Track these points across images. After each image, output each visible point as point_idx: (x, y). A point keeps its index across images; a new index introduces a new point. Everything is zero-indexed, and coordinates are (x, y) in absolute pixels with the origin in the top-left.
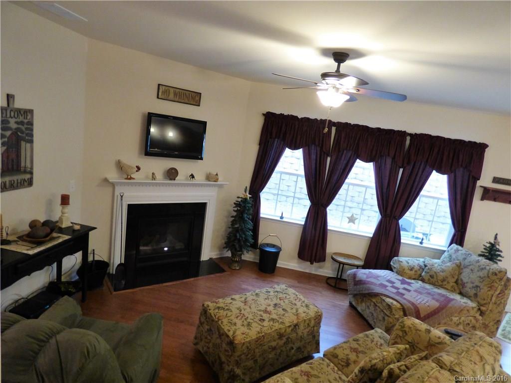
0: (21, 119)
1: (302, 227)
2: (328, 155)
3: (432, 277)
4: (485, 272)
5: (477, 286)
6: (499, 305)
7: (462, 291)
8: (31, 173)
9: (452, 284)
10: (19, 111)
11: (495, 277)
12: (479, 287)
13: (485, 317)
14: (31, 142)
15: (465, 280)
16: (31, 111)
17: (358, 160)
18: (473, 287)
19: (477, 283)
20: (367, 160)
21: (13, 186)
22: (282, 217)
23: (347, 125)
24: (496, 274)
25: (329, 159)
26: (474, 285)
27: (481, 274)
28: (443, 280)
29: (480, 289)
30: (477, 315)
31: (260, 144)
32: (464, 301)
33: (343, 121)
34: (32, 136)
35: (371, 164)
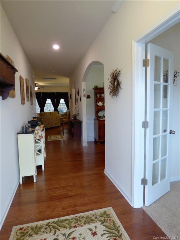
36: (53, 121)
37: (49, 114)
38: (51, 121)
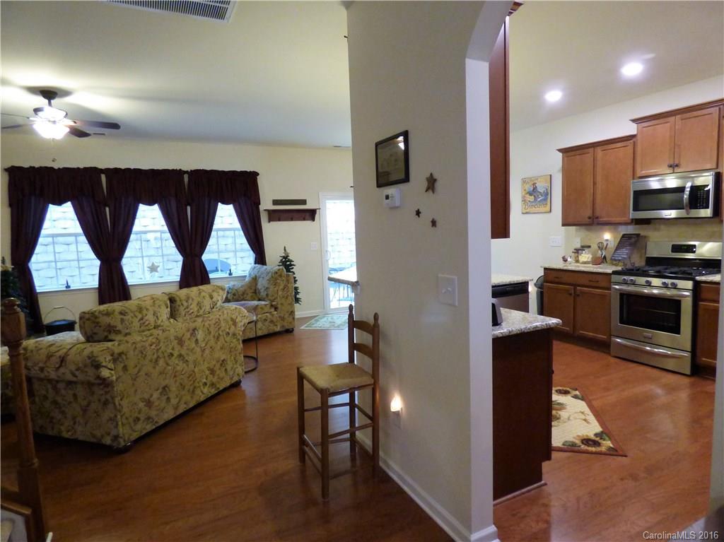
1: (97, 291)
2: (106, 205)
3: (234, 295)
4: (270, 274)
5: (267, 288)
6: (287, 298)
7: (260, 297)
9: (251, 294)
11: (277, 275)
13: (279, 310)
15: (260, 288)
17: (141, 205)
18: (265, 290)
19: (266, 286)
20: (150, 203)
22: (68, 286)
23: (117, 170)
24: (276, 273)
25: (107, 209)
26: (265, 288)
27: (268, 278)
28: (243, 294)
29: (269, 289)
30: (273, 310)
31: (11, 205)
32: (263, 303)
33: (112, 166)
35: (156, 207)
36: (196, 364)
37: (165, 312)
38: (181, 366)
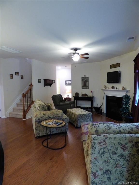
0: (86, 78)
8: (88, 87)
10: (86, 77)
12: (108, 170)
14: (88, 82)
16: (88, 77)
18: (104, 173)
21: (85, 89)
26: (104, 170)
29: (110, 172)
34: (88, 81)
